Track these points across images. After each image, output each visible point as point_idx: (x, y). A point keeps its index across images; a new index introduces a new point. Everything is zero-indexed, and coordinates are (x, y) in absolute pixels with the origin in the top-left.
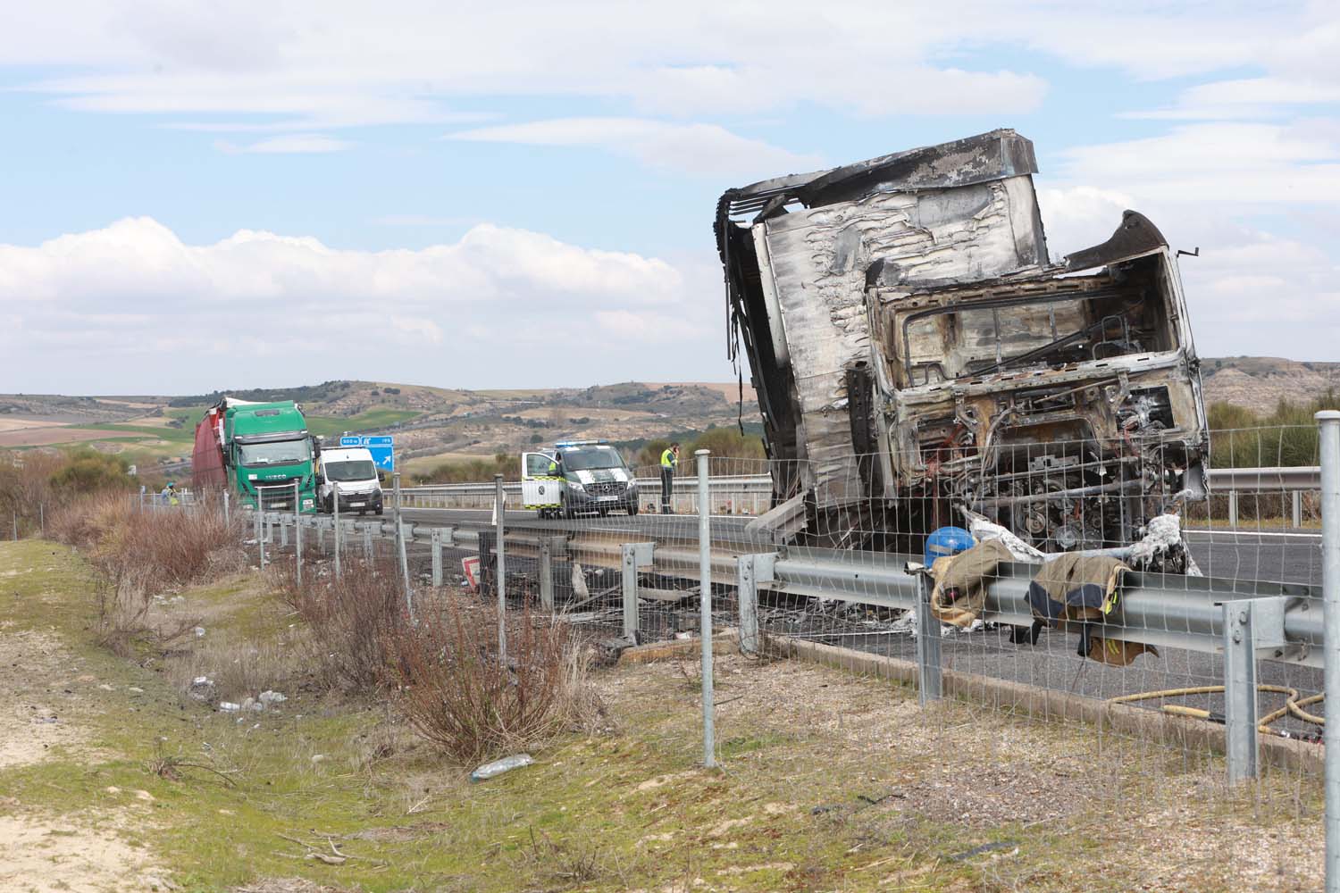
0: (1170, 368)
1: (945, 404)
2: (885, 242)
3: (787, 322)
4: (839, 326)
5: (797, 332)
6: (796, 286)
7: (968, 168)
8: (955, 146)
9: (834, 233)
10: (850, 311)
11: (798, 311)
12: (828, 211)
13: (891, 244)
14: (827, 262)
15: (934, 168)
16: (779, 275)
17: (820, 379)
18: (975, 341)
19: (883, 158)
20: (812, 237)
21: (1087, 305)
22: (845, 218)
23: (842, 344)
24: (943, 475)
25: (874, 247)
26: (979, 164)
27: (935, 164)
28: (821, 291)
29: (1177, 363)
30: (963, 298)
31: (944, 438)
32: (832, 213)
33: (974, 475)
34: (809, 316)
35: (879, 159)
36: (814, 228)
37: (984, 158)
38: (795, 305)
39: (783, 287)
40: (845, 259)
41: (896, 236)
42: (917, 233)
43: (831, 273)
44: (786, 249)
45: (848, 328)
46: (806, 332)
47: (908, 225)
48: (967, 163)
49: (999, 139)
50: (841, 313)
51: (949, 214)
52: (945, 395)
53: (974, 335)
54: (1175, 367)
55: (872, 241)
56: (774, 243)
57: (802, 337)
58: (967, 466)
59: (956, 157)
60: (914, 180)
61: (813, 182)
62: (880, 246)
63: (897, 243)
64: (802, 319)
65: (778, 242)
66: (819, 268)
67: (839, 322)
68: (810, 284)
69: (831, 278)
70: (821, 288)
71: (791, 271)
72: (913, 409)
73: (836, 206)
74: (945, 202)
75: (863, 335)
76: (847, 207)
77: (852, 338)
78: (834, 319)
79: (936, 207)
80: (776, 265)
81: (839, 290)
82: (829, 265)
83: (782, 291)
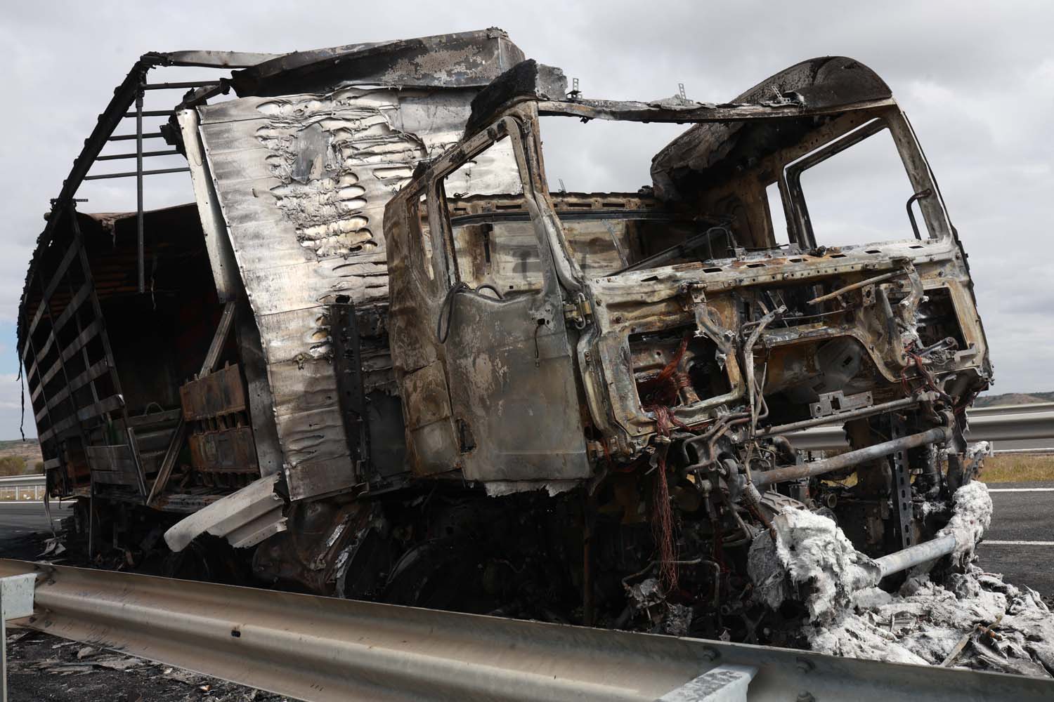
0: (942, 263)
1: (662, 307)
2: (362, 147)
3: (235, 238)
4: (308, 248)
5: (252, 253)
6: (245, 194)
7: (462, 68)
8: (444, 41)
9: (293, 131)
10: (322, 230)
11: (250, 226)
12: (285, 103)
13: (370, 150)
14: (286, 168)
15: (417, 65)
16: (220, 177)
17: (291, 316)
18: (511, 266)
19: (353, 46)
20: (264, 133)
21: (633, 230)
22: (307, 114)
23: (315, 271)
24: (683, 429)
25: (348, 152)
26: (475, 65)
27: (419, 60)
28: (280, 203)
29: (952, 256)
30: (498, 207)
31: (660, 366)
32: (288, 107)
33: (734, 429)
34: (266, 232)
35: (348, 48)
36: (267, 122)
37: (479, 60)
38: (245, 218)
39: (227, 193)
40: (311, 165)
41: (376, 140)
42: (402, 140)
43: (293, 181)
44: (229, 144)
45: (320, 252)
46: (264, 253)
47: (392, 128)
48: (459, 63)
49: (496, 38)
50: (310, 232)
51: (438, 121)
52: (664, 291)
53: (509, 258)
54: (949, 261)
55: (346, 144)
56: (210, 136)
57: (260, 260)
58: (724, 414)
59: (444, 54)
60: (390, 78)
61: (261, 65)
62: (356, 152)
63: (376, 149)
64: (257, 236)
65: (218, 134)
66: (277, 172)
67: (306, 244)
68: (264, 192)
69: (291, 187)
70: (279, 198)
71: (238, 173)
72: (616, 314)
73: (293, 98)
74: (432, 108)
75: (342, 261)
76: (310, 100)
77: (327, 265)
78: (302, 239)
79: (423, 112)
80: (215, 164)
81: (304, 202)
82: (289, 170)
83: (225, 198)
